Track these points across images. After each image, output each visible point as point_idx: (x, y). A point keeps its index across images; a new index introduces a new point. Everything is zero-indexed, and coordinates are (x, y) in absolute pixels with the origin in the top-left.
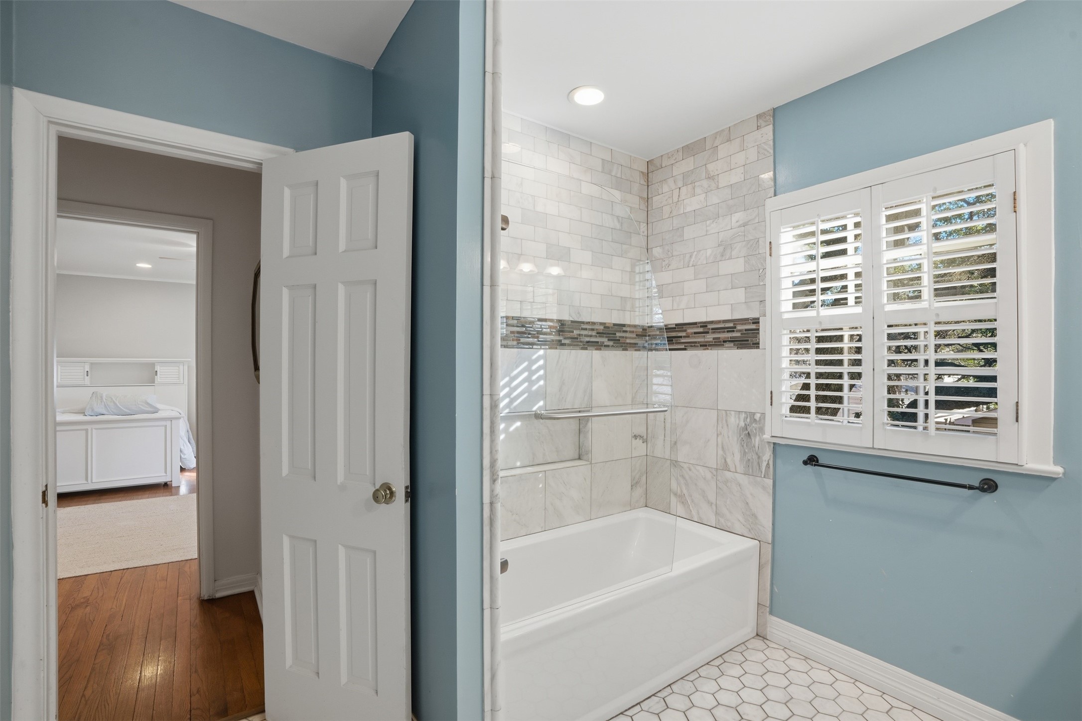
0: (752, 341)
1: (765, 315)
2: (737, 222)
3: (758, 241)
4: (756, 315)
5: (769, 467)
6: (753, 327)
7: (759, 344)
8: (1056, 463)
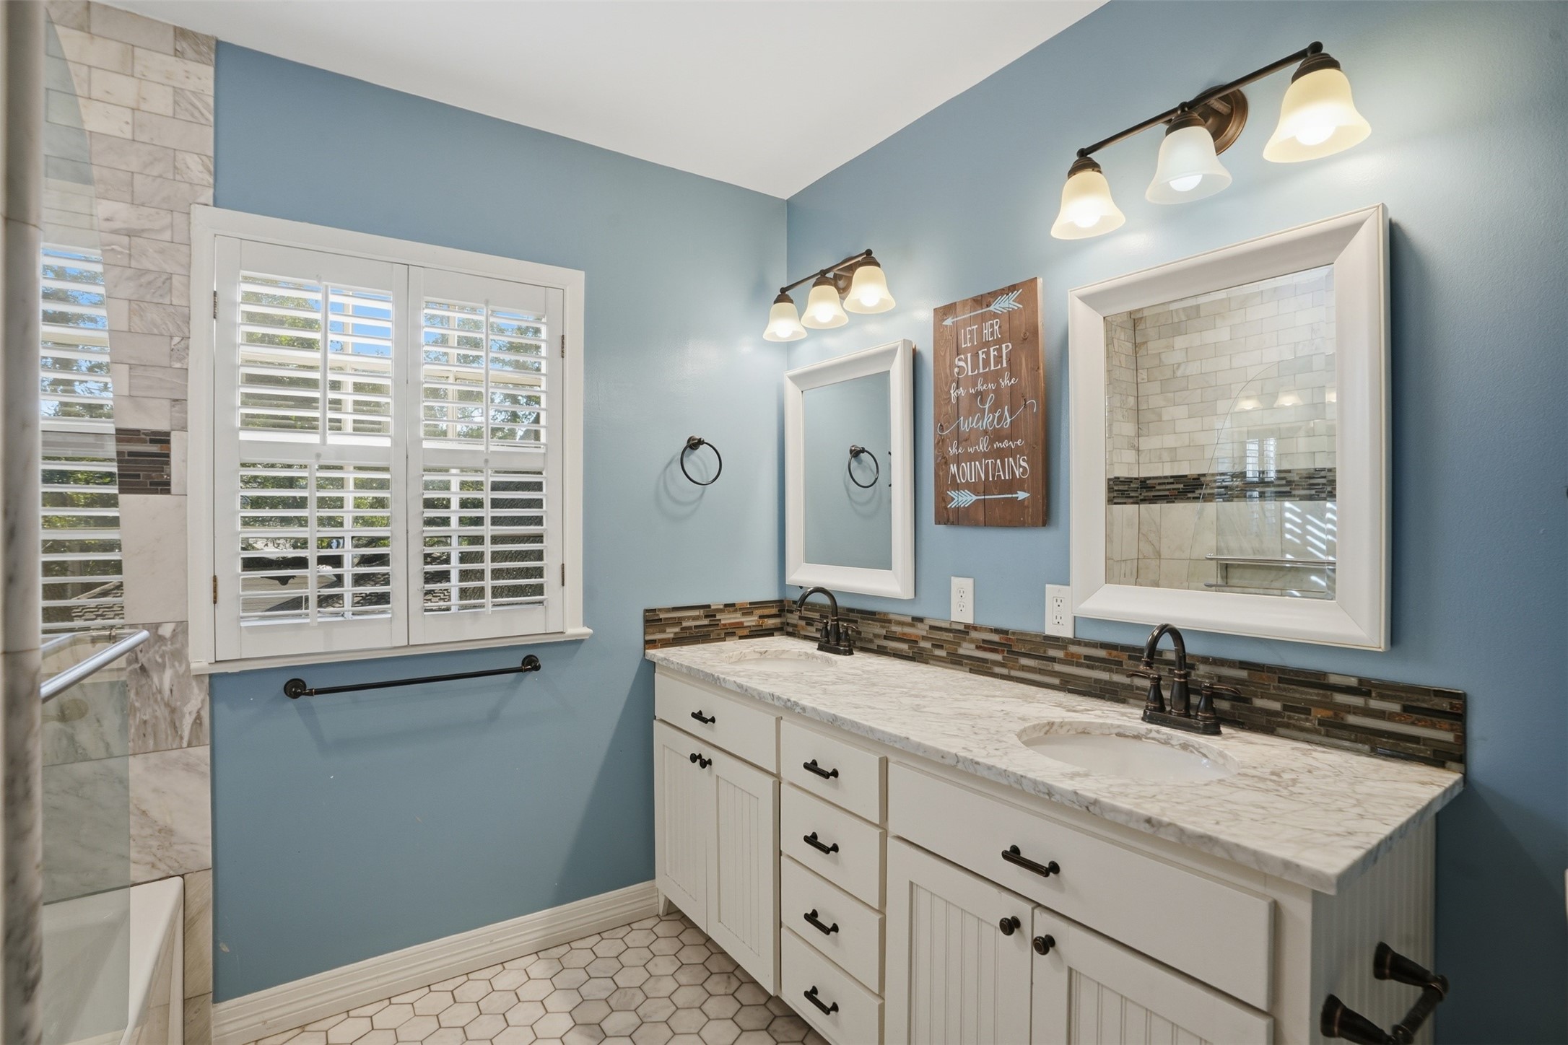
0: (149, 477)
1: (184, 428)
2: (107, 220)
3: (171, 278)
4: (162, 426)
5: (201, 724)
6: (154, 449)
7: (168, 484)
8: (585, 624)
